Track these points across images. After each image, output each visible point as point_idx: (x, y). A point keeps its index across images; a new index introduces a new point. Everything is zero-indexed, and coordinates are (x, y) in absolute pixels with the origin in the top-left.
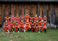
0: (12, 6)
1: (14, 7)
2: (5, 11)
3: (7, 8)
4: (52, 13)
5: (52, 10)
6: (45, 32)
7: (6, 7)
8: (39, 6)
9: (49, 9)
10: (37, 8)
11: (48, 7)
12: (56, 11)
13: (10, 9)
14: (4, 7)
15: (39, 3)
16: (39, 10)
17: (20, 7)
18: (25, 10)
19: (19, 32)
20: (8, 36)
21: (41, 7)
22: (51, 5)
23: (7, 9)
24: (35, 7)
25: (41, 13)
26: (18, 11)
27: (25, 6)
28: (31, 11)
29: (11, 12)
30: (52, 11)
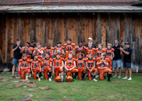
0: (38, 22)
1: (42, 25)
2: (22, 33)
3: (27, 26)
4: (130, 37)
5: (128, 31)
6: (109, 80)
7: (25, 26)
8: (98, 21)
9: (122, 30)
10: (95, 27)
11: (119, 25)
12: (138, 34)
13: (35, 30)
14: (20, 25)
15: (98, 15)
16: (98, 31)
17: (56, 25)
18: (67, 32)
19: (50, 80)
20: (25, 87)
21: (105, 24)
22: (126, 20)
23: (28, 30)
24: (90, 24)
25: (104, 38)
26: (51, 35)
27: (68, 22)
28: (81, 33)
29: (37, 37)
30: (130, 32)
